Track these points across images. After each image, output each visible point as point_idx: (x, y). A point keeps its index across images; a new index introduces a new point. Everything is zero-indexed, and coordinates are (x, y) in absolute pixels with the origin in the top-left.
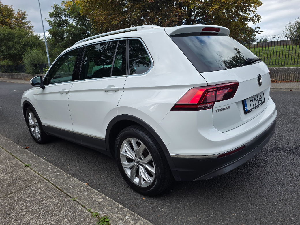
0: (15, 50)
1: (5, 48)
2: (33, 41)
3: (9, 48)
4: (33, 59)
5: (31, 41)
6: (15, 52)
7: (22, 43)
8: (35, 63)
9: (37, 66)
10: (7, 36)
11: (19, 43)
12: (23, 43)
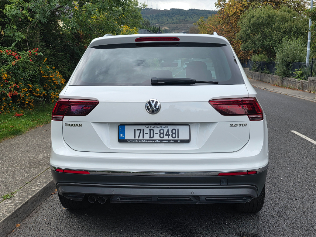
0: (271, 40)
1: (259, 36)
2: (298, 27)
3: (265, 36)
4: (287, 54)
5: (296, 26)
6: (270, 42)
7: (281, 30)
8: (288, 60)
9: (290, 65)
10: (266, 20)
11: (278, 29)
12: (283, 29)
